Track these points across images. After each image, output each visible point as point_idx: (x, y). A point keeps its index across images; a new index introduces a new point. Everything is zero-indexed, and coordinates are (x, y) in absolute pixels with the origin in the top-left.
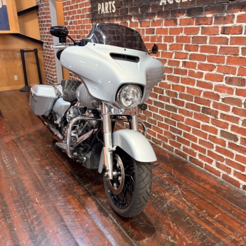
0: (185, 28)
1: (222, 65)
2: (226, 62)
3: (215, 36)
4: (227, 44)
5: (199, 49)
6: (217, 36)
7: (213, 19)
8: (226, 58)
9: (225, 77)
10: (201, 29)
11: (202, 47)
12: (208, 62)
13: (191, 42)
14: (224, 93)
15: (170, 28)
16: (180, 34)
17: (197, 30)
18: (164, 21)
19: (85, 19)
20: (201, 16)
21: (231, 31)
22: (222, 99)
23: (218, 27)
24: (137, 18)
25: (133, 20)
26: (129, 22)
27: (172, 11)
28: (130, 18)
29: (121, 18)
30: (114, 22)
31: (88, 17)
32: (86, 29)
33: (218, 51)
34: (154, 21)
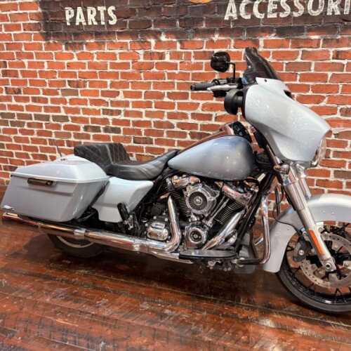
0: (274, 52)
1: (335, 95)
2: (340, 91)
3: (325, 61)
4: (342, 70)
5: (298, 78)
6: (327, 61)
7: (321, 42)
8: (341, 86)
9: (339, 108)
10: (301, 53)
11: (301, 75)
12: (313, 92)
13: (284, 69)
14: (339, 126)
17: (294, 55)
18: (233, 41)
19: (22, 31)
20: (301, 37)
21: (348, 55)
22: (335, 134)
23: (328, 52)
24: (173, 36)
25: (163, 38)
26: (153, 41)
27: (248, 29)
28: (156, 35)
29: (132, 34)
30: (114, 41)
31: (31, 30)
32: (25, 49)
33: (329, 79)
34: (212, 41)
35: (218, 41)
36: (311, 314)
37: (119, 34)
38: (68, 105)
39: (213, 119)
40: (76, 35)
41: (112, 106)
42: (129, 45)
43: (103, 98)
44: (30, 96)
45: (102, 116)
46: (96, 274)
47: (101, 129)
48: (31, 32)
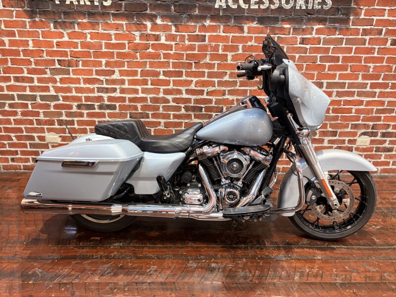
0: (256, 37)
2: (304, 69)
3: (294, 46)
4: (306, 53)
6: (296, 46)
7: (292, 30)
8: (305, 65)
10: (276, 38)
15: (233, 36)
16: (249, 42)
18: (222, 27)
19: (2, 8)
20: (277, 26)
21: (310, 41)
23: (297, 38)
24: (168, 20)
25: (159, 21)
26: (149, 24)
27: (235, 16)
28: (152, 18)
29: (127, 16)
30: (110, 22)
31: (12, 7)
32: (5, 27)
33: (297, 59)
34: (204, 26)
35: (209, 26)
37: (114, 15)
38: (59, 84)
39: (205, 94)
40: (65, 13)
41: (106, 84)
42: (125, 27)
43: (98, 77)
44: (12, 75)
45: (96, 94)
47: (96, 107)
48: (13, 9)
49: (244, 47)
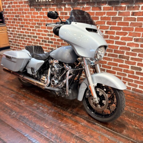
0: (107, 12)
1: (132, 32)
2: (134, 30)
3: (128, 17)
4: (135, 21)
5: (117, 24)
7: (126, 8)
8: (134, 28)
9: (133, 38)
10: (118, 13)
11: (118, 23)
12: (123, 30)
13: (111, 20)
14: (133, 46)
15: (96, 12)
16: (104, 15)
17: (115, 14)
18: (91, 8)
19: (23, 4)
20: (118, 6)
21: (138, 14)
22: (132, 50)
23: (129, 12)
24: (70, 5)
25: (67, 6)
26: (63, 8)
27: (97, 2)
28: (64, 5)
29: (56, 5)
30: (51, 8)
31: (26, 3)
32: (25, 11)
33: (129, 25)
34: (84, 7)
35: (86, 7)
36: (92, 119)
37: (52, 5)
38: (37, 32)
40: (39, 5)
41: (50, 33)
42: (55, 9)
43: (48, 30)
44: (26, 28)
45: (47, 37)
46: (27, 92)
47: (47, 42)
48: (26, 4)
49: (101, 17)
